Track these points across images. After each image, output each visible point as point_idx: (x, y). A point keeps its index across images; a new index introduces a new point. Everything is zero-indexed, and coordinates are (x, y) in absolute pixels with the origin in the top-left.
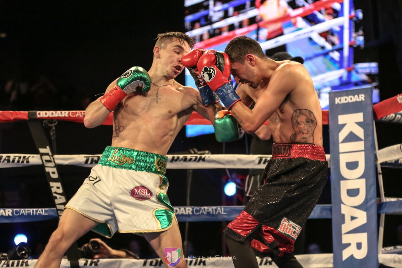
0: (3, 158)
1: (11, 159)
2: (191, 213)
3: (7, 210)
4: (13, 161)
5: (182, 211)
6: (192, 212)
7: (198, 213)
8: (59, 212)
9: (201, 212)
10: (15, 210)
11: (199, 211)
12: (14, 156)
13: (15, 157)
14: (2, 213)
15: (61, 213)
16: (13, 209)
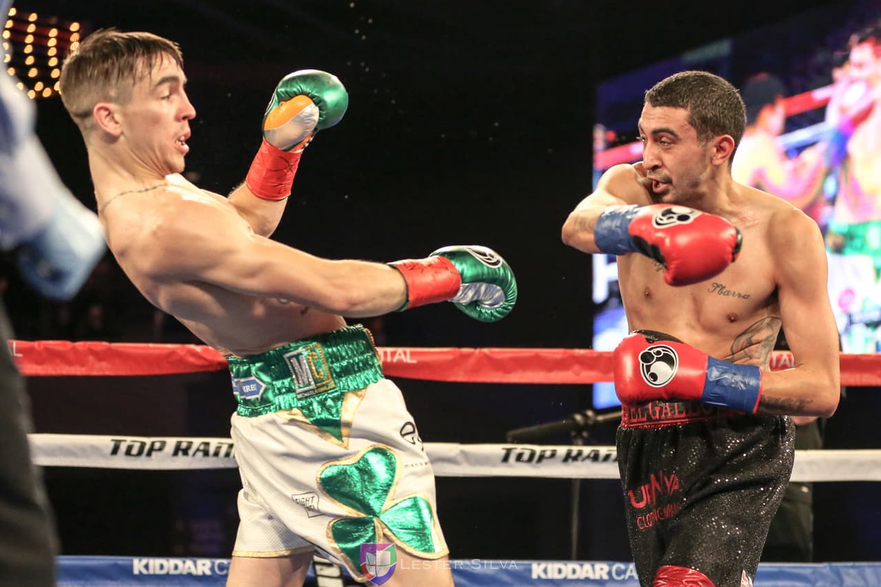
0: (194, 447)
1: (212, 450)
2: (606, 577)
3: (200, 562)
4: (216, 454)
5: (587, 572)
6: (609, 573)
7: (622, 577)
8: (318, 567)
9: (628, 574)
10: (218, 561)
11: (624, 572)
12: (219, 443)
13: (219, 445)
14: (189, 568)
15: (321, 569)
16: (213, 560)
